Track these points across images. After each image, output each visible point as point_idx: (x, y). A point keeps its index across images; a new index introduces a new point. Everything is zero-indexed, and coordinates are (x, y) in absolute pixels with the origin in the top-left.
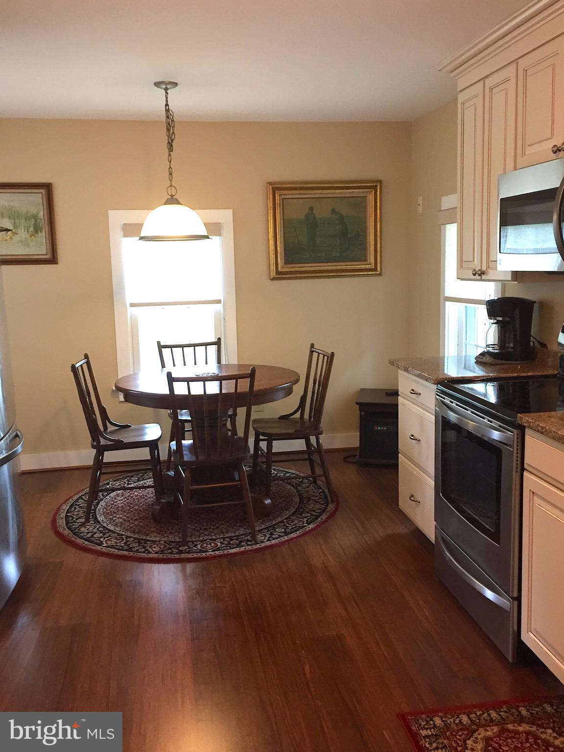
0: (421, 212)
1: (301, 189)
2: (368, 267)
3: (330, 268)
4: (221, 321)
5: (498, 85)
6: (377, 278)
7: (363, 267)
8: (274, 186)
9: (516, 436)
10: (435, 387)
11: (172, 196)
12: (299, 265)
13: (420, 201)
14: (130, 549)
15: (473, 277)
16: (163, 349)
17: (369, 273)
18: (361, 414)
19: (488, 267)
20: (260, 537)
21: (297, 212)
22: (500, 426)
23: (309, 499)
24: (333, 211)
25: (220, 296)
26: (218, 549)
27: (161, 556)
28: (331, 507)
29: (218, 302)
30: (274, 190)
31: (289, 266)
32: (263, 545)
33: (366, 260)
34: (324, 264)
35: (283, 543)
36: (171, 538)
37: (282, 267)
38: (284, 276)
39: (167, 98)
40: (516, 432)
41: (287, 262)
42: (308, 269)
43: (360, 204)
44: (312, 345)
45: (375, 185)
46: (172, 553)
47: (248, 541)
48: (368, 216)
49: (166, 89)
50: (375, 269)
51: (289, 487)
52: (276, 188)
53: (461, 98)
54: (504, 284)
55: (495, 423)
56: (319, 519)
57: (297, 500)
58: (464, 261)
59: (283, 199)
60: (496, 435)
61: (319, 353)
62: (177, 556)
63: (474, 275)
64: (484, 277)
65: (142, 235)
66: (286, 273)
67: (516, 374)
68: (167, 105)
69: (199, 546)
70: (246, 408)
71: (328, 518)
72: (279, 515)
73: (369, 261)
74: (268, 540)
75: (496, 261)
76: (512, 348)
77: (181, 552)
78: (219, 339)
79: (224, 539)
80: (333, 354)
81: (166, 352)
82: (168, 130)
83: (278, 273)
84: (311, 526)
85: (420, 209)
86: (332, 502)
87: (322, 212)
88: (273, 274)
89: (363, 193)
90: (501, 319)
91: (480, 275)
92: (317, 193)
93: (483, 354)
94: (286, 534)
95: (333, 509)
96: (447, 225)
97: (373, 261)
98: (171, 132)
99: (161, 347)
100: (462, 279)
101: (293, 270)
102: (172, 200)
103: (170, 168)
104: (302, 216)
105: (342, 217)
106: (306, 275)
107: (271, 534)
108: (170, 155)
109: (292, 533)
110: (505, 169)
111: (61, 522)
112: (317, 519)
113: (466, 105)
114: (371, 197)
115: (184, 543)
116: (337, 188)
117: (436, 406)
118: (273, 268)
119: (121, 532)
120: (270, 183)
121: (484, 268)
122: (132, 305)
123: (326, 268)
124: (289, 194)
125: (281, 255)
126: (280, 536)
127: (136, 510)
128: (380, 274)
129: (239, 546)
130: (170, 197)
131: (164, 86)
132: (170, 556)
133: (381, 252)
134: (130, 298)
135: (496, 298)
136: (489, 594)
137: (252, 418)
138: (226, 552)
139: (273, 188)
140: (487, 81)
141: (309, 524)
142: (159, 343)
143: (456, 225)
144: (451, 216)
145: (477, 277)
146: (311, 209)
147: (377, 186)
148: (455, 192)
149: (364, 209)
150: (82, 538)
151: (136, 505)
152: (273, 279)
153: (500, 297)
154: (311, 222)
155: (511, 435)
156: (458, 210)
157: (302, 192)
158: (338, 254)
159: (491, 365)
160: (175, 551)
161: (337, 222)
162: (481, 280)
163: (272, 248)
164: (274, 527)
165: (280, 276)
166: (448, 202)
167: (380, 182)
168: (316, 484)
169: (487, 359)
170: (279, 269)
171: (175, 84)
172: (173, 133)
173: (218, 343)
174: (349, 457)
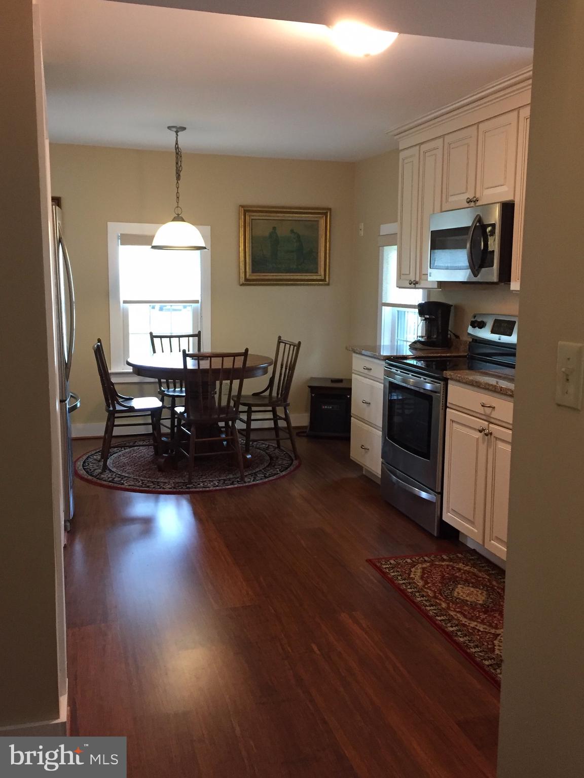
0: (362, 235)
1: (267, 212)
2: (319, 277)
3: (288, 277)
4: (197, 317)
5: (430, 151)
6: (327, 287)
7: (315, 277)
8: (245, 209)
9: (442, 386)
10: (383, 363)
11: (178, 215)
12: (263, 274)
13: (362, 226)
14: (148, 487)
15: (409, 286)
16: (154, 339)
17: (320, 283)
18: (312, 396)
19: (420, 278)
20: (246, 479)
21: (264, 230)
22: (432, 381)
23: (277, 458)
24: (292, 231)
25: (199, 298)
26: (217, 486)
27: (175, 490)
28: (296, 463)
29: (197, 302)
30: (245, 212)
31: (255, 274)
32: (250, 484)
33: (317, 272)
34: (284, 274)
35: (265, 483)
36: (177, 480)
37: (250, 275)
38: (252, 283)
39: (177, 138)
40: (442, 383)
41: (254, 271)
42: (271, 278)
43: (314, 226)
44: (280, 338)
45: (325, 212)
46: (182, 488)
47: (238, 481)
48: (320, 237)
49: (177, 132)
50: (324, 280)
51: (259, 451)
52: (247, 210)
53: (402, 155)
54: (429, 291)
55: (428, 379)
56: (289, 469)
57: (268, 458)
58: (403, 274)
59: (252, 219)
60: (428, 386)
61: (285, 344)
62: (187, 490)
63: (410, 284)
64: (417, 286)
65: (154, 244)
66: (254, 280)
67: (439, 355)
68: (177, 144)
69: (202, 485)
70: (239, 380)
71: (295, 470)
72: (257, 467)
73: (319, 273)
74: (254, 481)
75: (427, 274)
76: (435, 338)
77: (189, 488)
78: (200, 332)
79: (219, 480)
80: (300, 343)
81: (157, 341)
82: (177, 163)
83: (246, 280)
84: (284, 473)
85: (362, 233)
86: (296, 459)
87: (283, 232)
88: (242, 280)
89: (317, 217)
90: (428, 316)
91: (414, 284)
92: (281, 216)
93: (415, 342)
94: (266, 477)
95: (298, 464)
96: (385, 247)
97: (323, 273)
98: (179, 165)
99: (152, 337)
100: (400, 288)
101: (258, 277)
102: (178, 218)
103: (178, 193)
104: (267, 234)
105: (299, 236)
106: (269, 283)
107: (255, 478)
108: (178, 183)
109: (270, 477)
110: (434, 211)
111: (82, 472)
112: (287, 469)
113: (406, 161)
114: (322, 221)
115: (190, 483)
116: (293, 213)
117: (385, 375)
118: (242, 275)
119: (135, 477)
120: (242, 206)
121: (417, 280)
122: (125, 302)
123: (285, 277)
124: (256, 216)
125: (249, 265)
126: (261, 479)
127: (140, 465)
128: (328, 284)
129: (232, 484)
130: (176, 215)
131: (175, 130)
132: (181, 490)
133: (329, 265)
134: (123, 296)
135: (423, 302)
136: (424, 495)
137: (232, 395)
138: (224, 487)
139: (244, 210)
140: (422, 146)
141: (282, 472)
142: (151, 334)
143: (396, 247)
144: (391, 240)
145: (412, 285)
146: (274, 228)
147: (327, 212)
148: (396, 221)
149: (317, 230)
150: (105, 481)
151: (139, 461)
152: (242, 285)
153: (426, 301)
154: (274, 239)
155: (440, 385)
156: (398, 236)
157: (268, 214)
158: (295, 267)
159: (421, 350)
160: (184, 487)
161: (295, 241)
162: (415, 288)
163: (242, 259)
164: (255, 474)
165: (248, 282)
166: (386, 229)
167: (330, 209)
168: (280, 448)
169: (419, 346)
170: (247, 276)
171: (184, 129)
172: (181, 166)
173: (198, 335)
174: (300, 433)
